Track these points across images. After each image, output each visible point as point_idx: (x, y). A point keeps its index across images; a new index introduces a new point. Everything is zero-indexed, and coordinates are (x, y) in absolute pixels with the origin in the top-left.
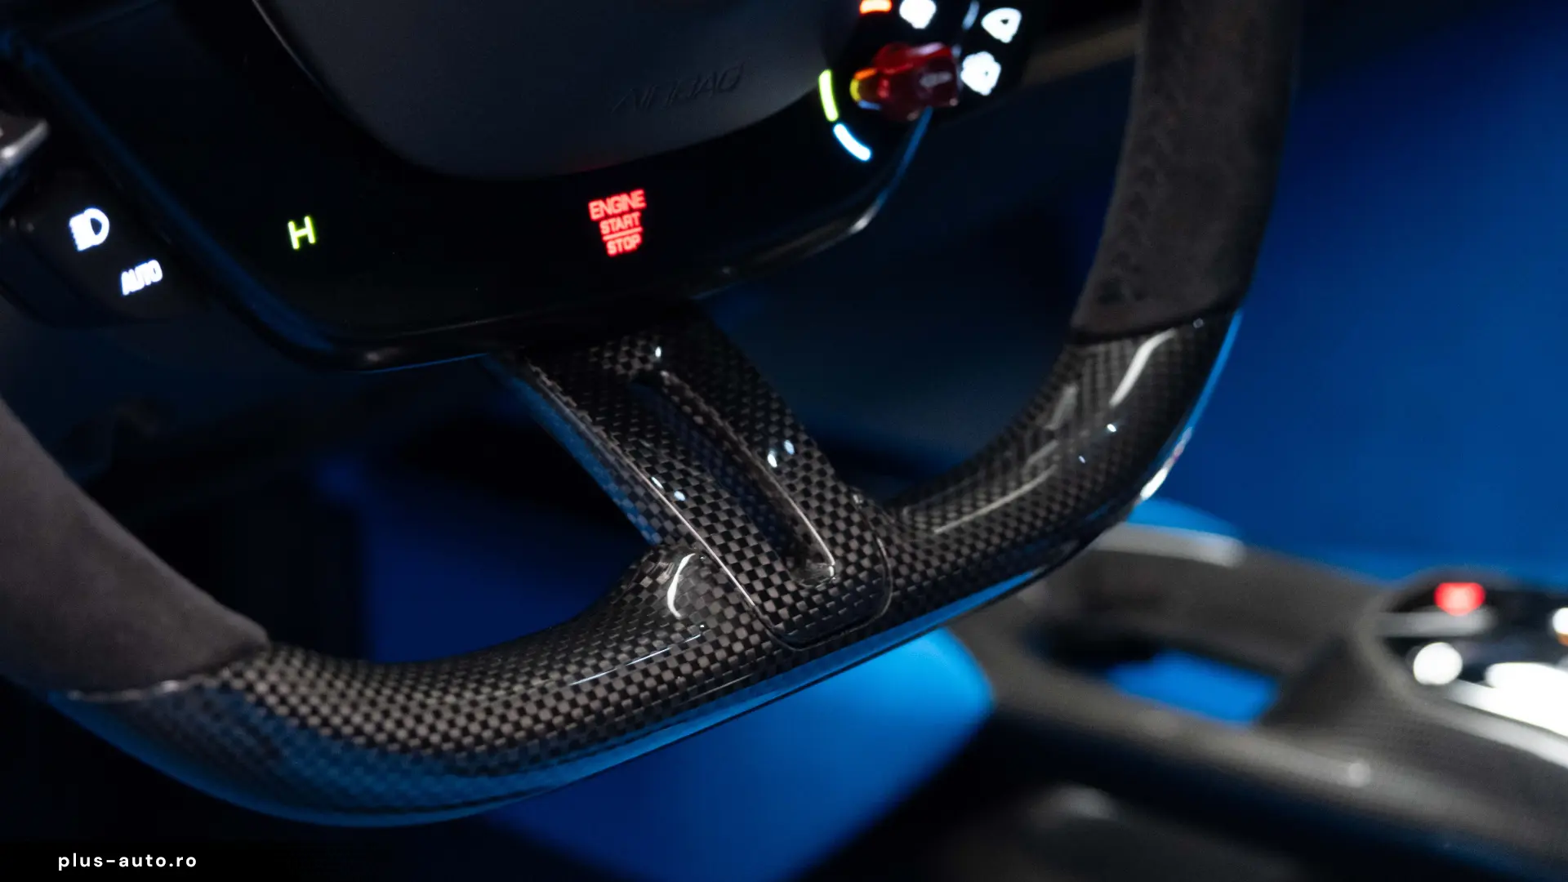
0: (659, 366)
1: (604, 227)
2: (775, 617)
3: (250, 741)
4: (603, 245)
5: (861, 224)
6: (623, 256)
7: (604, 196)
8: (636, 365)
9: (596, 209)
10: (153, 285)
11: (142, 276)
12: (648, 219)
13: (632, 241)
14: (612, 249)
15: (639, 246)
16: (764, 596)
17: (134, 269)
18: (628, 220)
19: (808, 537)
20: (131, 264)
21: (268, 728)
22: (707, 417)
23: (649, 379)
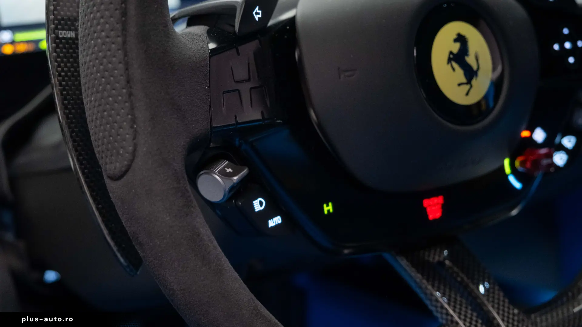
0: (445, 259)
1: (428, 210)
4: (427, 216)
5: (514, 212)
6: (435, 220)
7: (429, 198)
8: (437, 258)
9: (426, 202)
10: (278, 224)
11: (275, 221)
12: (445, 207)
13: (438, 215)
14: (430, 218)
15: (440, 217)
17: (272, 219)
18: (437, 207)
20: (272, 217)
22: (462, 279)
23: (441, 264)
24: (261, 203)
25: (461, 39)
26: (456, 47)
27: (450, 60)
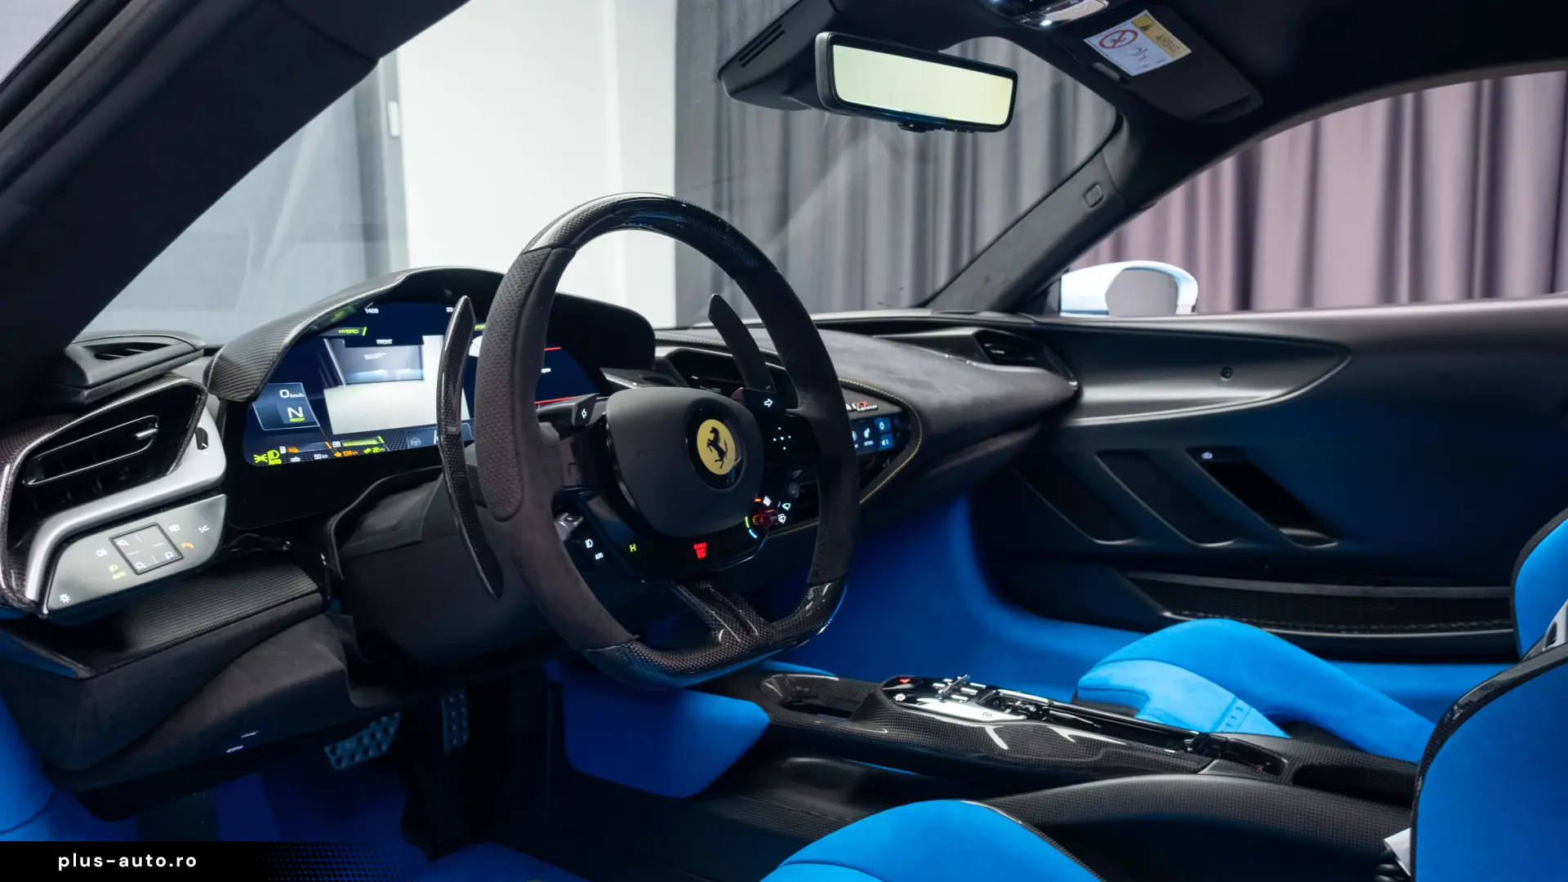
0: (711, 586)
1: (697, 551)
2: (745, 645)
3: (625, 658)
4: (697, 556)
6: (702, 559)
7: (697, 543)
8: (705, 586)
9: (695, 546)
10: (602, 558)
11: (599, 556)
12: (708, 549)
13: (704, 555)
14: (699, 557)
15: (706, 557)
16: (742, 639)
18: (702, 550)
19: (750, 627)
20: (597, 553)
21: (632, 658)
22: (723, 600)
23: (709, 590)
24: (590, 543)
25: (714, 431)
26: (712, 436)
27: (709, 445)
